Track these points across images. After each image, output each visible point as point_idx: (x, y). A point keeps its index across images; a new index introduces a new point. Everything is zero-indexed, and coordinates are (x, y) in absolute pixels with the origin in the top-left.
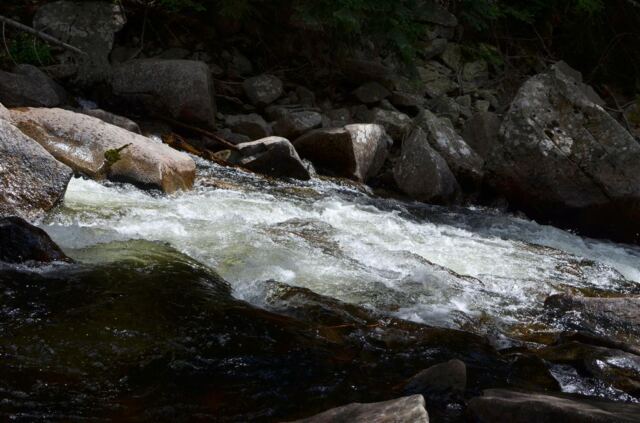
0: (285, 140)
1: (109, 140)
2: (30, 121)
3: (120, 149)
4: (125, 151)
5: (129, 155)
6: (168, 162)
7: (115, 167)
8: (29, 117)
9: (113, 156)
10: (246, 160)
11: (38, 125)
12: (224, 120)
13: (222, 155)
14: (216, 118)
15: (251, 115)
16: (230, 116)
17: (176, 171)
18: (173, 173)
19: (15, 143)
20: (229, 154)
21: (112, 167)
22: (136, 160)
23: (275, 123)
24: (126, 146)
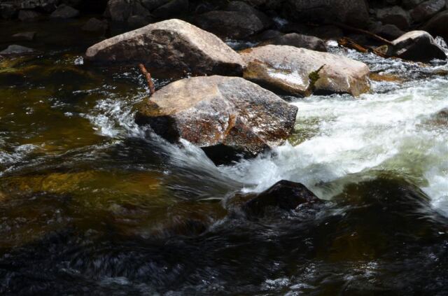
0: (426, 33)
1: (310, 65)
2: (255, 60)
3: (319, 70)
4: (322, 71)
5: (325, 75)
6: (351, 73)
7: (317, 84)
8: (254, 57)
9: (314, 76)
10: (400, 52)
11: (261, 62)
12: (375, 14)
13: (382, 49)
14: (370, 13)
15: (394, 8)
16: (379, 10)
17: (357, 78)
18: (356, 80)
19: (258, 95)
20: (387, 49)
21: (315, 85)
22: (331, 77)
23: (412, 11)
24: (322, 67)
